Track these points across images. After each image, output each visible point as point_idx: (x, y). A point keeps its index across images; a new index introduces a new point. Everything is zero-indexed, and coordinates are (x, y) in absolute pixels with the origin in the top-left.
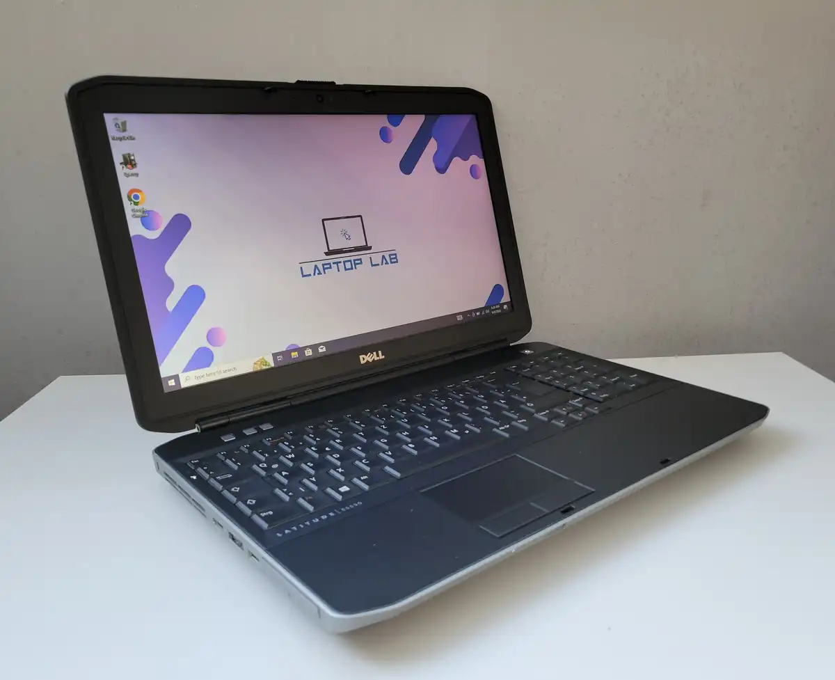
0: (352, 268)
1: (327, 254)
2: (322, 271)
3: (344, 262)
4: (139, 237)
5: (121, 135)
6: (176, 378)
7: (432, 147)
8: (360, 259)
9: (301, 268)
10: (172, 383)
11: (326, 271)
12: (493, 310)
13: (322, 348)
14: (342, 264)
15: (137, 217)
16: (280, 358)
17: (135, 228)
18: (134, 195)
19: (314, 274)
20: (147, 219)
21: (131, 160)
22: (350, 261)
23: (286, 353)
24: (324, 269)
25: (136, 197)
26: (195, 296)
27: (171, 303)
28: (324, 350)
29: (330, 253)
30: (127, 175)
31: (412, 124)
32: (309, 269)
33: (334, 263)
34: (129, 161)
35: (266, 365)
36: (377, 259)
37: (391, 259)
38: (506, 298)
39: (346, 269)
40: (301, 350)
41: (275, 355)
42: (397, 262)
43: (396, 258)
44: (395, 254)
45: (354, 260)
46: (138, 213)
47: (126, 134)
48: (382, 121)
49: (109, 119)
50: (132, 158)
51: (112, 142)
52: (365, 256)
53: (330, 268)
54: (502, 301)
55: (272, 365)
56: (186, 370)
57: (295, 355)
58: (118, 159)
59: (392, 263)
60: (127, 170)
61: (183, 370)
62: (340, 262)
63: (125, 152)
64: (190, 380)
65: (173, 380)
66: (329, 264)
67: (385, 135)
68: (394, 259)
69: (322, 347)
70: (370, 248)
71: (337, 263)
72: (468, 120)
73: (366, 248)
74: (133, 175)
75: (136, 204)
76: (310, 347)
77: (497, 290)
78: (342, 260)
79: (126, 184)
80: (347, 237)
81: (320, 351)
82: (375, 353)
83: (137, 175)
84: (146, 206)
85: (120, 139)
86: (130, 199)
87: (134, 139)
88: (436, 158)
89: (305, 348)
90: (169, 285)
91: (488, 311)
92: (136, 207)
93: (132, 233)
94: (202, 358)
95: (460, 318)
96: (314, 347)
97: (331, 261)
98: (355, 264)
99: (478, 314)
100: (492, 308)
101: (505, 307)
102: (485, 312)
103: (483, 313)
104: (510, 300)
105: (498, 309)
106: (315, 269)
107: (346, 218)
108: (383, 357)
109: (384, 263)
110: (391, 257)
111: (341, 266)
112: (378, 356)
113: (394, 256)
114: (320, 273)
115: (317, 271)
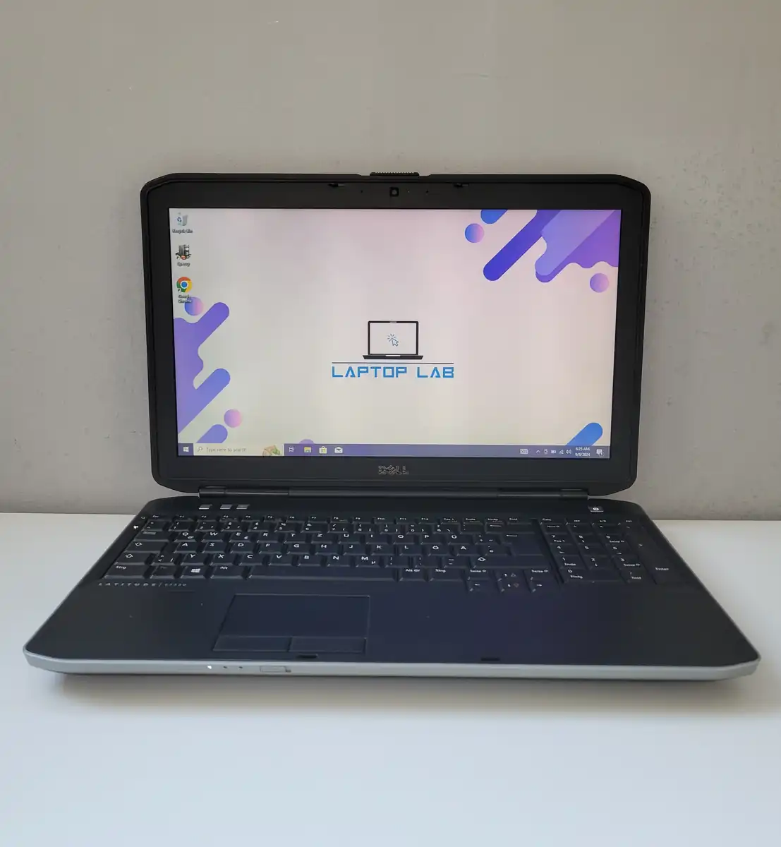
0: (392, 376)
1: (366, 357)
2: (356, 374)
3: (385, 368)
4: (180, 319)
5: (182, 228)
6: (191, 446)
7: (539, 248)
8: (406, 368)
9: (333, 368)
10: (186, 449)
11: (361, 374)
12: (578, 452)
13: (339, 450)
14: (382, 368)
15: (182, 302)
16: (292, 450)
17: (179, 311)
18: (184, 282)
19: (347, 376)
20: (190, 305)
21: (185, 251)
22: (392, 368)
23: (300, 446)
24: (359, 372)
25: (185, 285)
26: (220, 379)
27: (198, 381)
28: (341, 451)
29: (370, 356)
30: (180, 265)
31: (515, 221)
33: (371, 368)
34: (184, 253)
35: (276, 453)
36: (426, 370)
37: (444, 372)
38: (605, 440)
39: (385, 376)
41: (287, 446)
42: (452, 376)
43: (452, 373)
44: (452, 368)
45: (397, 368)
46: (184, 299)
47: (185, 228)
48: (474, 216)
49: (174, 213)
50: (187, 249)
51: (172, 234)
52: (412, 366)
53: (367, 372)
54: (596, 444)
55: (282, 454)
56: (201, 441)
57: (307, 450)
58: (174, 250)
59: (444, 376)
60: (181, 261)
61: (197, 441)
62: (380, 368)
63: (182, 244)
64: (201, 450)
65: (187, 448)
66: (367, 368)
67: (471, 234)
68: (449, 372)
69: (339, 448)
70: (421, 358)
71: (376, 368)
73: (416, 357)
74: (185, 264)
75: (183, 291)
76: (326, 446)
77: (594, 429)
78: (382, 366)
79: (177, 272)
80: (395, 342)
81: (336, 451)
82: (398, 467)
83: (188, 265)
84: (190, 292)
85: (180, 232)
86: (179, 286)
87: (191, 232)
88: (539, 264)
89: (321, 445)
90: (199, 365)
91: (570, 452)
92: (182, 294)
93: (176, 316)
94: (217, 434)
95: (524, 452)
96: (330, 447)
97: (369, 366)
98: (398, 372)
99: (553, 452)
100: (577, 449)
101: (599, 452)
102: (565, 452)
103: (562, 452)
104: (609, 445)
105: (587, 452)
106: (348, 371)
107: (398, 322)
108: (407, 473)
109: (434, 376)
110: (446, 370)
111: (380, 372)
112: (401, 470)
113: (450, 370)
114: (353, 376)
115: (351, 374)
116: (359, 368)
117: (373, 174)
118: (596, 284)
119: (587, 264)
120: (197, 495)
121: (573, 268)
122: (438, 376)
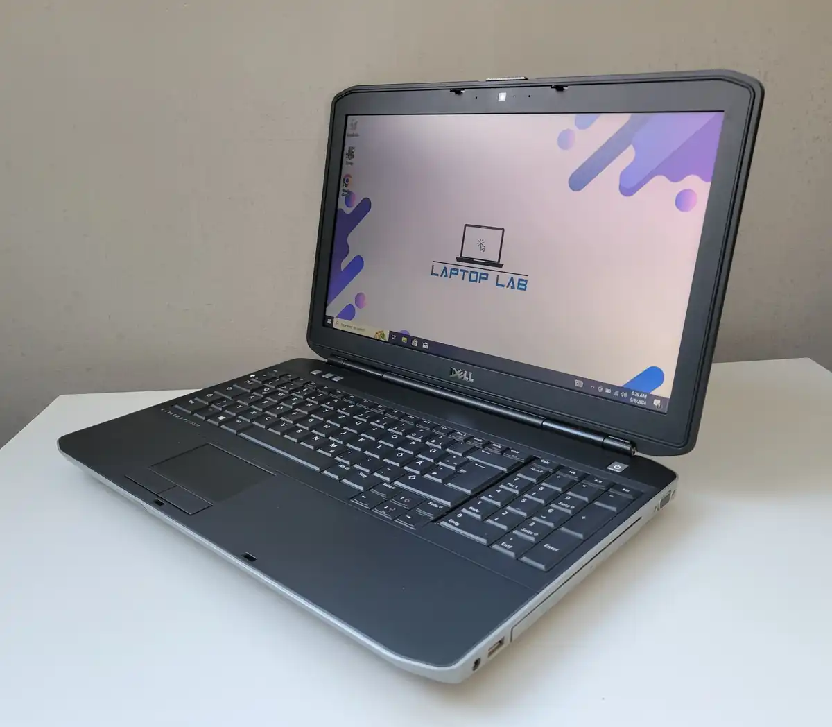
0: (476, 281)
1: (458, 259)
2: (449, 275)
4: (342, 210)
5: (353, 132)
6: (332, 318)
7: (627, 157)
8: (487, 275)
9: (433, 266)
10: (329, 321)
11: (452, 275)
12: (634, 397)
13: (426, 345)
14: (469, 273)
16: (394, 337)
17: (342, 203)
18: (347, 178)
19: (441, 276)
21: (352, 152)
22: (477, 273)
23: (399, 335)
24: (451, 273)
25: (348, 181)
26: (358, 264)
28: (427, 347)
29: (461, 259)
30: (347, 164)
32: (439, 269)
33: (461, 270)
34: (351, 154)
35: (383, 338)
36: (505, 279)
37: (519, 284)
38: (665, 390)
39: (470, 280)
40: (410, 338)
41: (391, 333)
42: (525, 289)
43: (525, 285)
44: (526, 281)
45: (481, 274)
47: (355, 132)
50: (353, 150)
51: (347, 137)
52: (492, 273)
53: (457, 274)
54: (654, 392)
55: (387, 340)
56: (340, 316)
57: (404, 340)
58: (346, 150)
59: (518, 288)
60: (348, 160)
61: (336, 315)
62: (467, 271)
63: (351, 146)
64: (338, 324)
66: (458, 270)
67: (564, 140)
68: (522, 285)
69: (426, 343)
70: (501, 266)
71: (464, 271)
72: (707, 120)
73: (497, 264)
75: (346, 186)
76: (418, 339)
77: (654, 375)
78: (470, 269)
79: (345, 170)
80: (482, 247)
81: (424, 346)
82: (465, 372)
83: (351, 164)
85: (351, 135)
86: (344, 181)
87: (358, 135)
88: (623, 176)
89: (413, 338)
90: (346, 251)
91: (625, 395)
92: (345, 188)
93: (339, 207)
94: (349, 312)
95: (579, 384)
96: (420, 341)
97: (460, 268)
98: (481, 278)
99: (608, 391)
100: (633, 393)
101: (657, 402)
102: (619, 394)
103: (616, 393)
104: (669, 397)
105: (643, 399)
106: (443, 272)
108: (472, 380)
109: (510, 287)
110: (521, 282)
111: (467, 275)
112: (468, 376)
113: (524, 283)
114: (446, 276)
115: (444, 274)
116: (452, 269)
118: (682, 201)
119: (675, 178)
120: (326, 360)
121: (660, 181)
122: (513, 287)
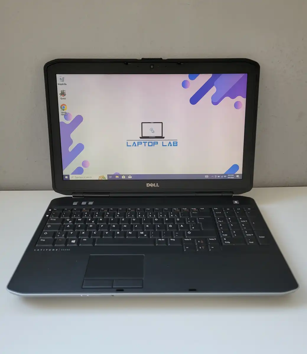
0: (152, 146)
1: (141, 138)
2: (137, 145)
3: (149, 142)
4: (63, 122)
5: (61, 83)
6: (68, 176)
7: (213, 90)
8: (157, 142)
9: (127, 142)
10: (66, 177)
11: (139, 145)
13: (130, 177)
14: (148, 143)
15: (63, 115)
16: (111, 177)
17: (62, 119)
18: (63, 106)
19: (133, 146)
20: (66, 116)
21: (64, 93)
22: (152, 142)
23: (114, 176)
24: (138, 144)
25: (64, 107)
26: (80, 148)
27: (71, 149)
28: (131, 177)
30: (61, 99)
31: (203, 79)
32: (131, 143)
33: (143, 142)
34: (63, 94)
35: (104, 178)
36: (166, 143)
37: (174, 144)
38: (240, 171)
39: (149, 146)
40: (120, 176)
41: (108, 175)
42: (177, 146)
43: (177, 144)
44: (177, 142)
45: (154, 142)
46: (64, 114)
47: (63, 83)
48: (185, 77)
49: (58, 76)
50: (64, 92)
51: (57, 85)
52: (160, 141)
53: (141, 144)
54: (236, 173)
55: (107, 179)
56: (73, 174)
57: (117, 177)
58: (59, 92)
59: (174, 146)
61: (71, 174)
62: (147, 142)
64: (73, 178)
65: (67, 177)
66: (141, 142)
67: (185, 85)
68: (175, 144)
69: (130, 176)
70: (164, 138)
71: (145, 142)
72: (242, 76)
73: (162, 137)
74: (63, 99)
75: (63, 110)
76: (125, 175)
77: (235, 167)
78: (148, 141)
79: (60, 102)
80: (153, 131)
81: (129, 177)
82: (154, 184)
83: (65, 99)
84: (67, 111)
85: (61, 84)
86: (61, 108)
87: (66, 84)
88: (213, 97)
89: (122, 175)
90: (71, 142)
91: (226, 176)
92: (63, 111)
93: (60, 121)
94: (79, 171)
95: (207, 177)
96: (127, 176)
97: (142, 141)
98: (154, 144)
99: (218, 177)
100: (228, 175)
101: (238, 176)
102: (223, 177)
103: (222, 177)
104: (242, 173)
105: (232, 176)
106: (134, 144)
107: (154, 123)
108: (159, 186)
110: (174, 143)
111: (147, 144)
112: (156, 185)
113: (176, 143)
114: (136, 146)
115: (134, 145)
116: (138, 142)
117: (143, 59)
118: (237, 105)
119: (233, 97)
120: (72, 196)
121: (227, 99)
